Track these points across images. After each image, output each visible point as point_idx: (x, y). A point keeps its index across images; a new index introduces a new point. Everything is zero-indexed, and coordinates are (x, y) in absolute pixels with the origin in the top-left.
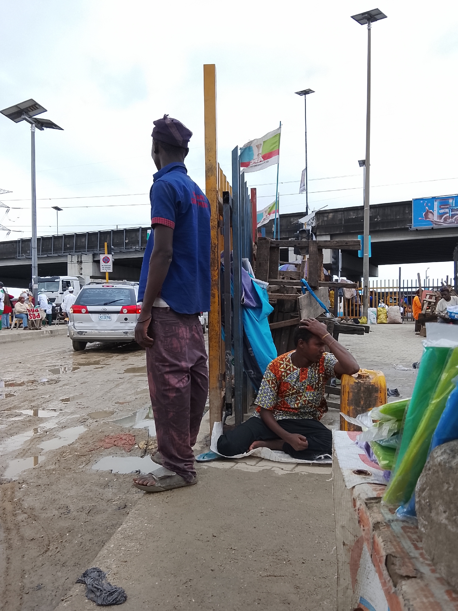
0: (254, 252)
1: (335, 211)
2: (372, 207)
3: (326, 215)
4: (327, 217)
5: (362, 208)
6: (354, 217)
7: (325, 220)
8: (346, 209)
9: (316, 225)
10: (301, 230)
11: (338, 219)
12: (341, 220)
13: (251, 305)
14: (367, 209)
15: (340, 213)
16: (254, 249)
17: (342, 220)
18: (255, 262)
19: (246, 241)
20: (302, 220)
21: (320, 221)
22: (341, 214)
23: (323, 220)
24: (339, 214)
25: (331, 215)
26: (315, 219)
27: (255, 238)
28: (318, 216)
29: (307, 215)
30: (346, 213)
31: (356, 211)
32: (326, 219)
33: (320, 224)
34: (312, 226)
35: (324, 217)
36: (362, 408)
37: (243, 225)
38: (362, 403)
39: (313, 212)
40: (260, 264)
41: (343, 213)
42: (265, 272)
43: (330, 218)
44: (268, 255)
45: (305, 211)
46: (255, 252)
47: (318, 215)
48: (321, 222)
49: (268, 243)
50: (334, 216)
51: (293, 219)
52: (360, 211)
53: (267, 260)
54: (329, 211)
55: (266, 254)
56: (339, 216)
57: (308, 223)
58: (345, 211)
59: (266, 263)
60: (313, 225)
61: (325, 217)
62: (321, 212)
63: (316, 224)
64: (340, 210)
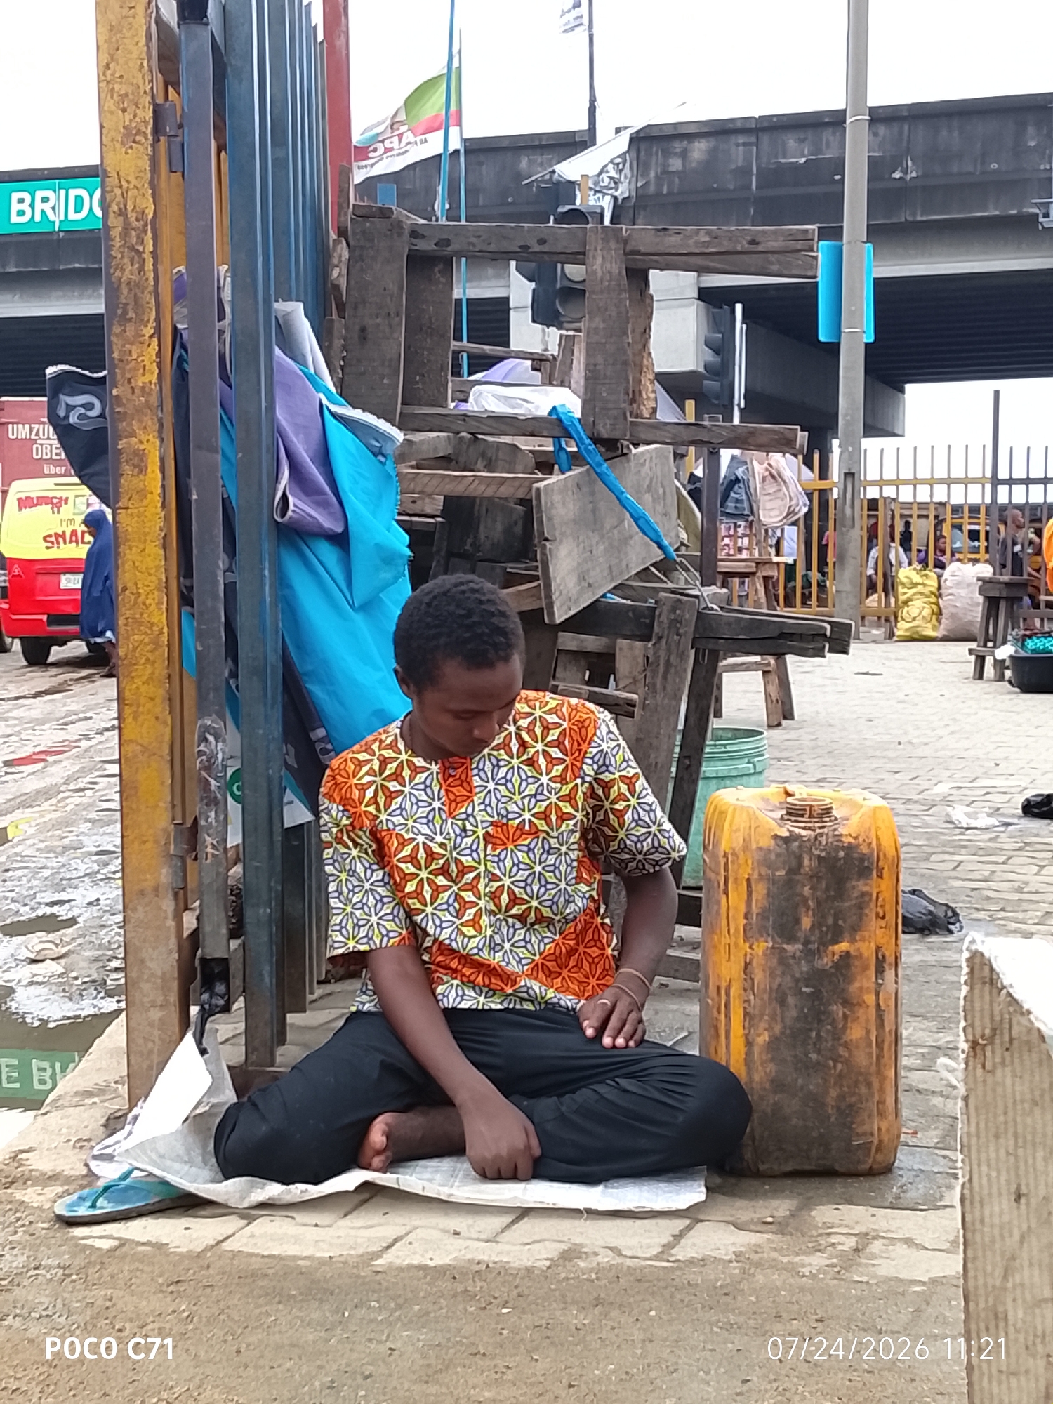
0: (335, 273)
1: (721, 130)
2: (882, 117)
3: (678, 146)
4: (684, 155)
5: (836, 120)
6: (803, 160)
7: (672, 169)
8: (766, 124)
9: (634, 194)
10: (562, 209)
11: (733, 167)
12: (745, 172)
13: (321, 526)
14: (856, 123)
15: (741, 139)
16: (335, 261)
17: (750, 172)
18: (338, 324)
19: (296, 220)
20: (570, 169)
21: (652, 174)
22: (744, 144)
23: (665, 172)
24: (738, 145)
25: (699, 150)
26: (628, 165)
27: (340, 206)
28: (642, 153)
29: (593, 143)
30: (765, 139)
31: (810, 134)
32: (676, 164)
33: (652, 189)
34: (615, 198)
35: (667, 154)
36: (807, 942)
37: (280, 140)
38: (806, 922)
39: (618, 130)
40: (363, 330)
41: (753, 139)
42: (386, 371)
43: (699, 162)
44: (401, 288)
45: (586, 127)
46: (337, 274)
47: (643, 146)
48: (657, 177)
49: (400, 235)
50: (713, 152)
51: (530, 162)
52: (827, 134)
53: (398, 314)
54: (692, 130)
55: (393, 288)
56: (737, 153)
57: (596, 183)
58: (764, 130)
59: (390, 326)
60: (623, 191)
61: (676, 154)
62: (655, 133)
63: (633, 186)
64: (739, 125)
